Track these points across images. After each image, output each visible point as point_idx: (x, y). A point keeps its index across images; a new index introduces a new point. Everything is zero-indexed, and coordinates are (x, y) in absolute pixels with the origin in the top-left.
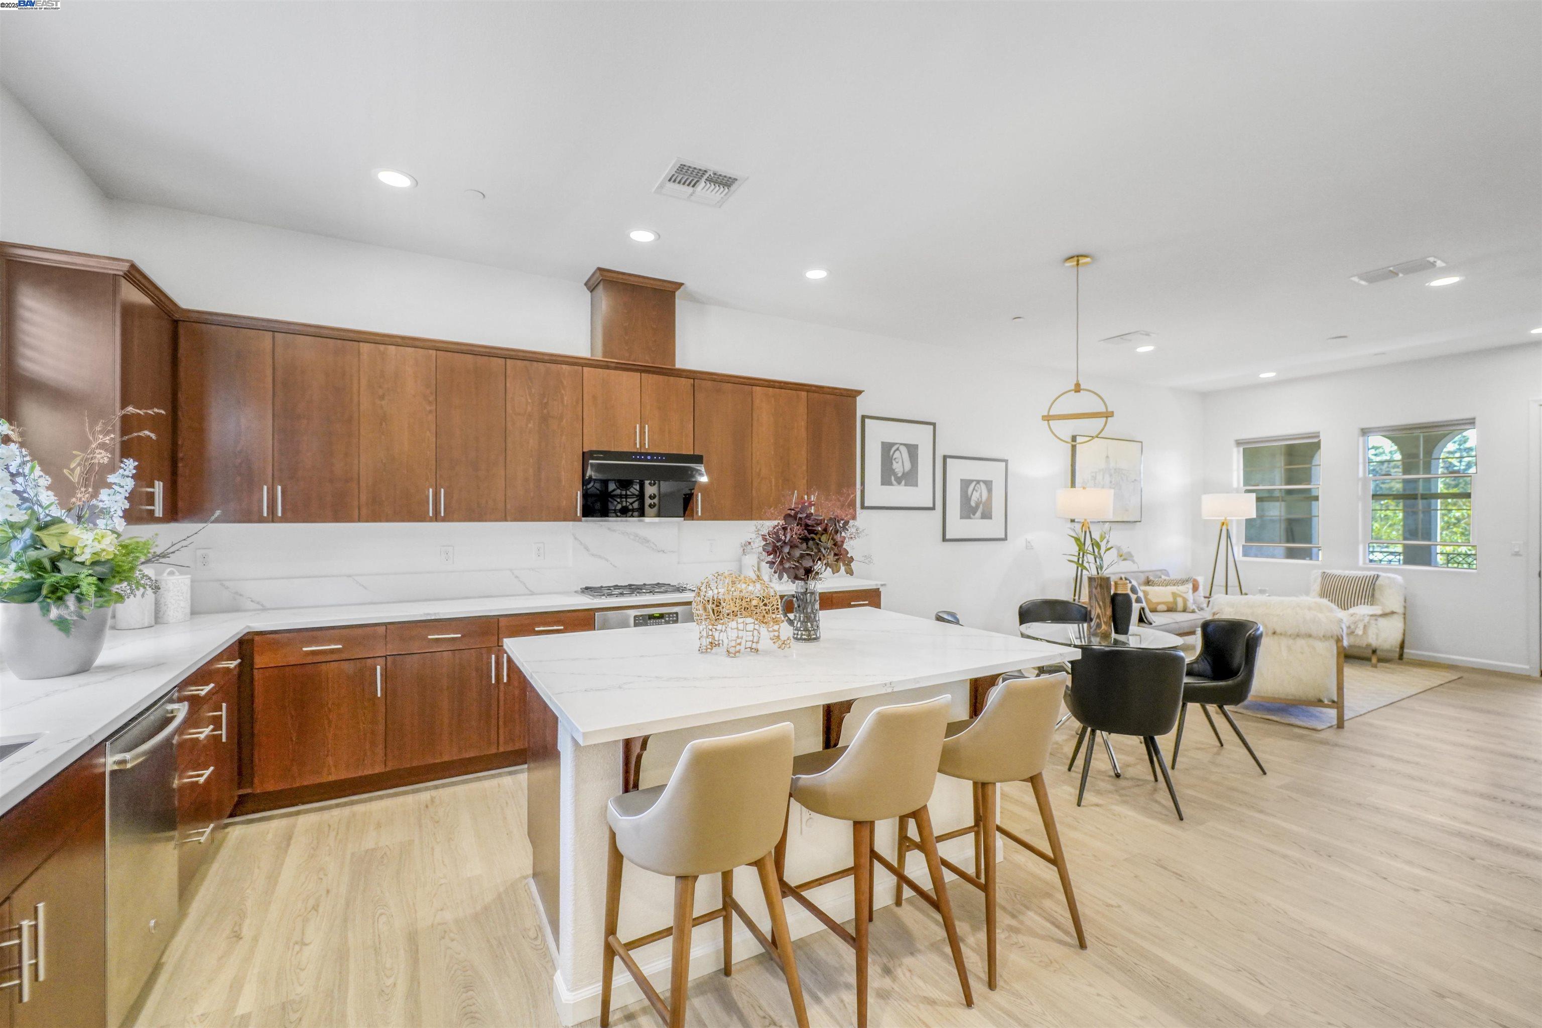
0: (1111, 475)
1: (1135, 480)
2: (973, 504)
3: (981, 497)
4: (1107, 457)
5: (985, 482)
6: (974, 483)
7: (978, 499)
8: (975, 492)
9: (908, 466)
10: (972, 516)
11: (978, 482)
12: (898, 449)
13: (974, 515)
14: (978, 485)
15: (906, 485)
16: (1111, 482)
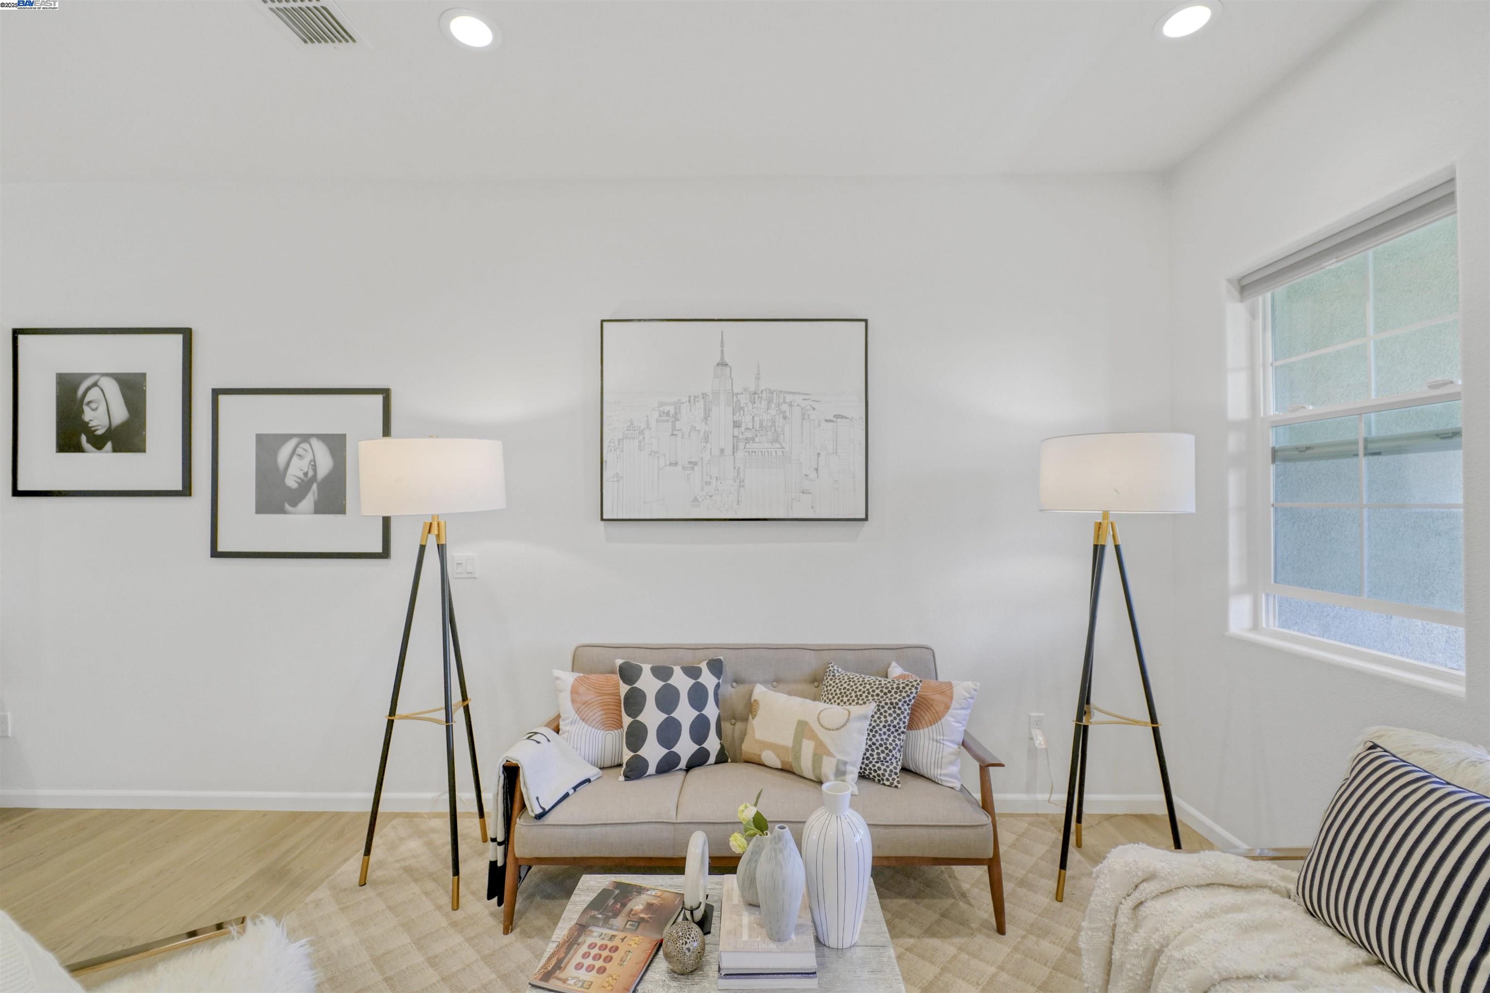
0: (738, 409)
1: (836, 416)
2: (291, 482)
3: (315, 470)
4: (723, 364)
5: (324, 438)
6: (293, 442)
7: (306, 474)
8: (295, 459)
9: (120, 414)
10: (287, 507)
11: (305, 438)
12: (95, 384)
13: (294, 504)
14: (305, 445)
15: (115, 450)
16: (737, 425)
